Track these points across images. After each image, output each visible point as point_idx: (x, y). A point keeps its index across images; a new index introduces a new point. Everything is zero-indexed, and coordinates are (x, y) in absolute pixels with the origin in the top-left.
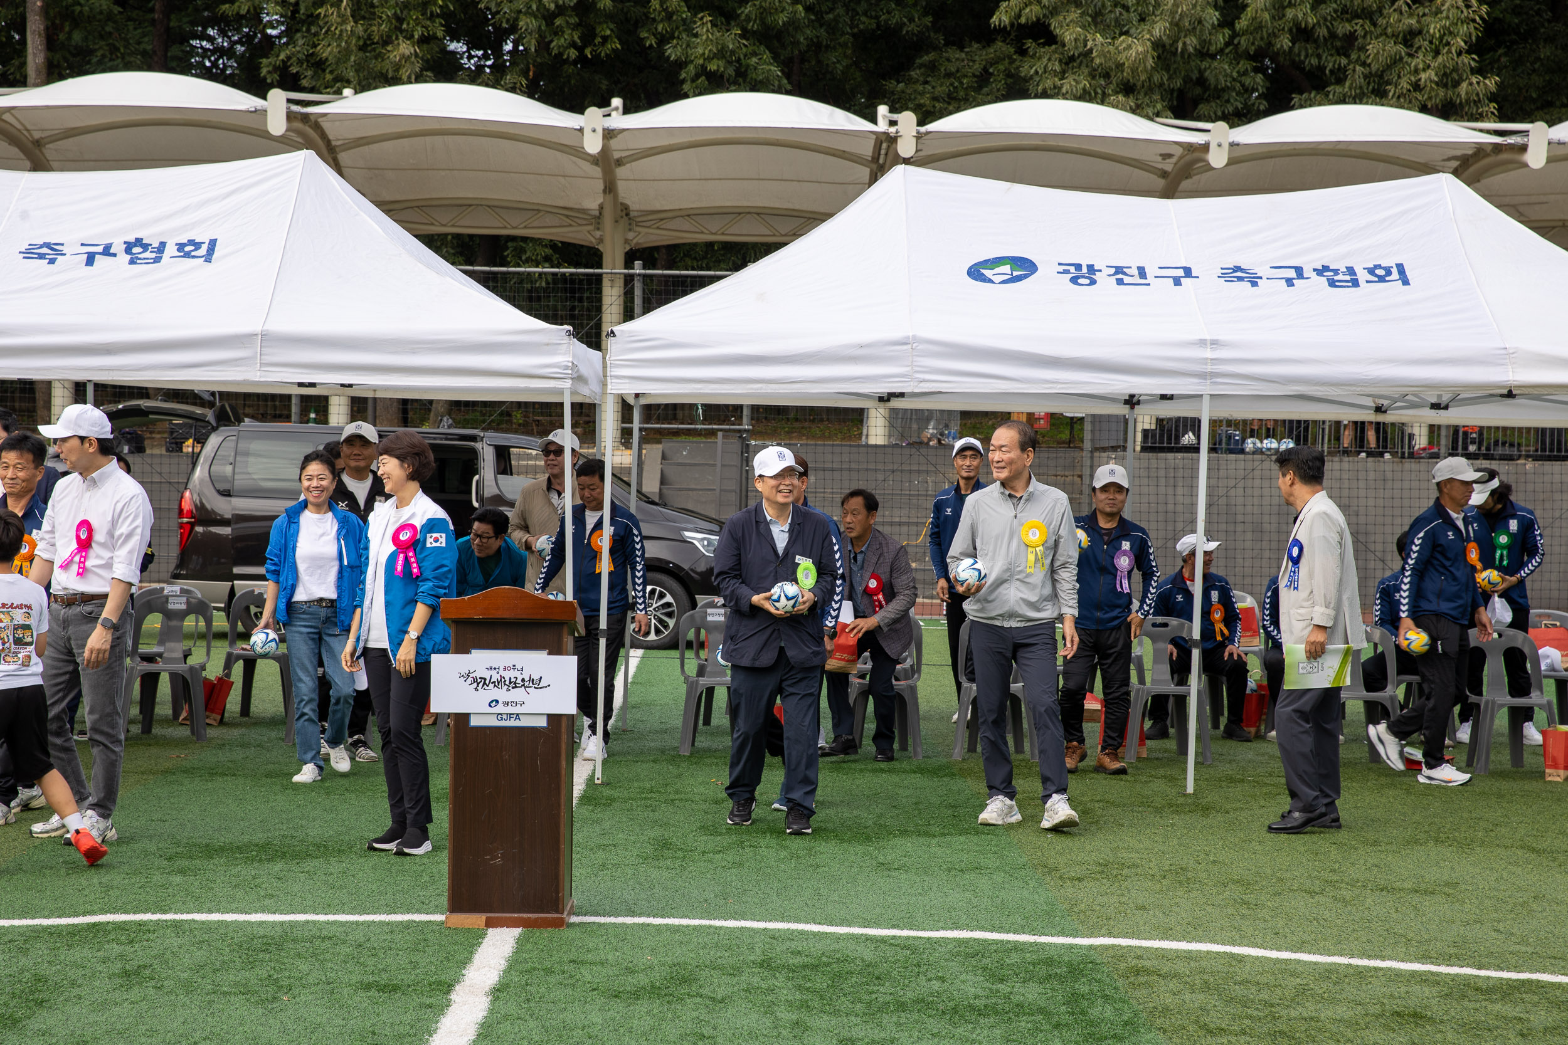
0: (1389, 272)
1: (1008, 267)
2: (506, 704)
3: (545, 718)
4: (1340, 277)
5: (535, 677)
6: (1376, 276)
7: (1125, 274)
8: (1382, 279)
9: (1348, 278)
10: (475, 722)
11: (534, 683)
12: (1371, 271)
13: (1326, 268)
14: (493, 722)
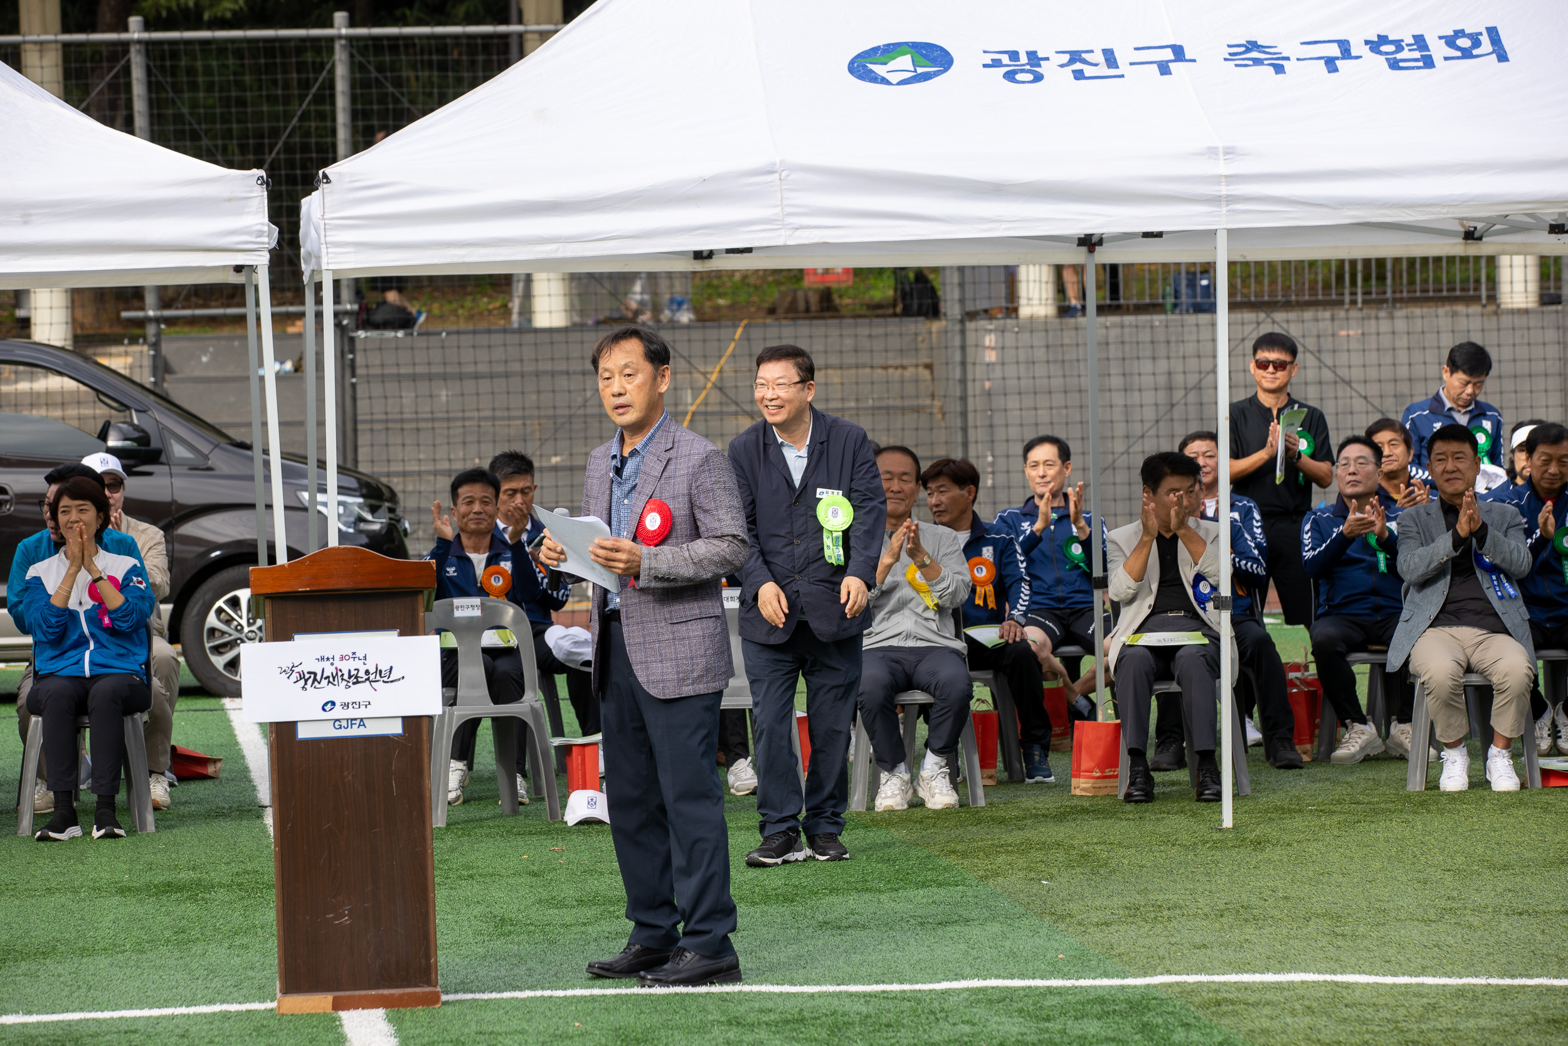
0: (1477, 43)
1: (908, 58)
2: (346, 706)
3: (399, 722)
4: (1405, 54)
5: (384, 667)
6: (1458, 48)
7: (1085, 62)
8: (1467, 54)
9: (1417, 55)
10: (303, 733)
11: (383, 675)
12: (1450, 41)
13: (1383, 39)
14: (327, 731)
